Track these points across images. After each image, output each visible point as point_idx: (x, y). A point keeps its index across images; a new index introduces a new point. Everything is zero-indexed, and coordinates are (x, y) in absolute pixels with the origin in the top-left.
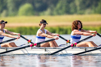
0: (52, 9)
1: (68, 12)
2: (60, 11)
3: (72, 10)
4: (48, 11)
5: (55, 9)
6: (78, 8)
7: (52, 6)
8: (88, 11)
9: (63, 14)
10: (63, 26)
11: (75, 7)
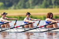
0: (15, 6)
1: (25, 7)
2: (20, 7)
3: (27, 6)
4: (13, 7)
5: (17, 5)
6: (31, 5)
7: (15, 4)
8: (36, 6)
9: (22, 8)
10: (22, 15)
11: (29, 5)
